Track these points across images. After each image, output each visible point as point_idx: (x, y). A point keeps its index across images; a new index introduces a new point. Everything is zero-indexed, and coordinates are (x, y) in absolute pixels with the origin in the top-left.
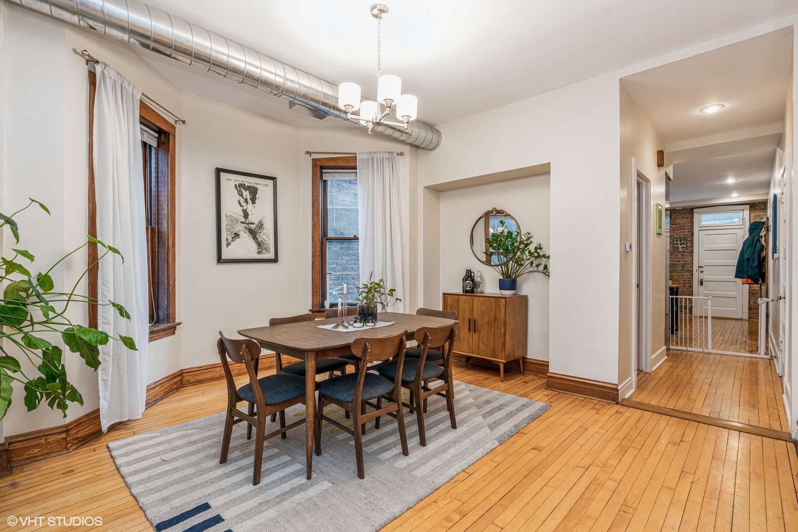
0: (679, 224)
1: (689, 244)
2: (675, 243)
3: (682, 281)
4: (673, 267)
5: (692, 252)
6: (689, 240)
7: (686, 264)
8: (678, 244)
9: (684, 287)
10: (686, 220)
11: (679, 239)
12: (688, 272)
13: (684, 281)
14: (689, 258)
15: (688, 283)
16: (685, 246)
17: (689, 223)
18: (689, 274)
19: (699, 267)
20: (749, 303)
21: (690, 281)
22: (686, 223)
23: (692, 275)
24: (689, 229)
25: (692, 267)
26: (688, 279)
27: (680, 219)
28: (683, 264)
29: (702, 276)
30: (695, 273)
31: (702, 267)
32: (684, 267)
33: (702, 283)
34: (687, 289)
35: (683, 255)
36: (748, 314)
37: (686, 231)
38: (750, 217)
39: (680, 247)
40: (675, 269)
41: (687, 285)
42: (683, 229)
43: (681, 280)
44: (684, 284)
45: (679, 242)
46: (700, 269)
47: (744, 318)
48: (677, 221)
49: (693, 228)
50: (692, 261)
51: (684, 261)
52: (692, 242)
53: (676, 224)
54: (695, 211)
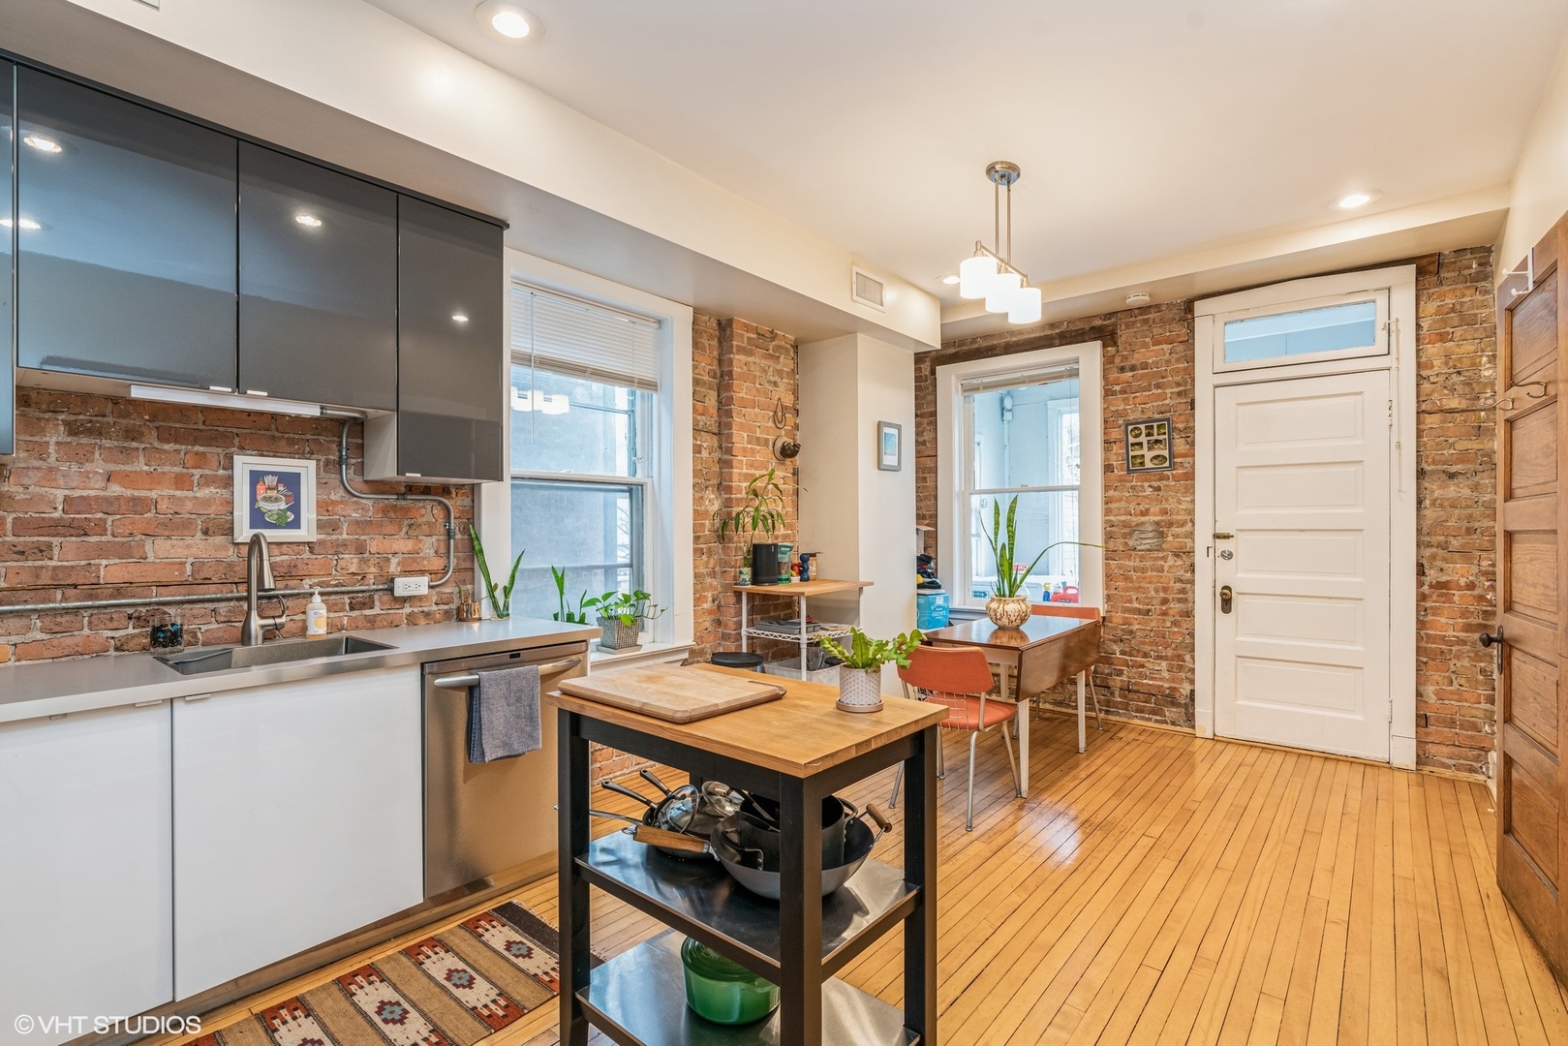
0: (1145, 366)
1: (1180, 445)
2: (1132, 440)
3: (1157, 591)
4: (1125, 536)
5: (1190, 476)
6: (1181, 426)
7: (1170, 524)
8: (1140, 444)
9: (1165, 614)
10: (1166, 347)
11: (1142, 427)
12: (1177, 555)
13: (1165, 590)
14: (1179, 502)
15: (1180, 601)
16: (1166, 453)
17: (1178, 360)
18: (1179, 562)
19: (1217, 536)
20: (1419, 694)
21: (1183, 591)
22: (1168, 362)
23: (1192, 568)
24: (1178, 384)
25: (1191, 535)
26: (1178, 585)
27: (1145, 345)
28: (1157, 523)
29: (1227, 573)
30: (1201, 559)
31: (1227, 537)
32: (1162, 535)
33: (1227, 604)
34: (1175, 623)
35: (1158, 489)
36: (1414, 743)
37: (1168, 391)
38: (1417, 318)
39: (1149, 455)
40: (1131, 543)
41: (1175, 607)
42: (1158, 386)
43: (1152, 587)
44: (1165, 601)
45: (1143, 439)
46: (1223, 545)
47: (1396, 762)
48: (1136, 356)
49: (1193, 380)
50: (1191, 512)
51: (1164, 512)
52: (1189, 433)
53: (1133, 368)
54: (1200, 307)
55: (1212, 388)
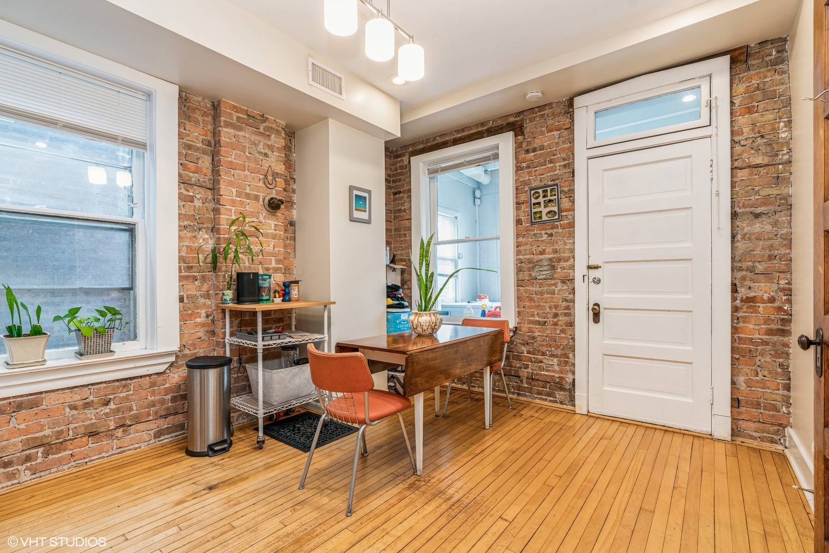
0: (542, 148)
1: (565, 203)
2: (534, 201)
3: (550, 308)
4: (529, 269)
5: (572, 225)
6: (566, 189)
7: (559, 260)
8: (539, 203)
9: (556, 324)
10: (556, 133)
11: (540, 191)
12: (563, 282)
13: (556, 307)
14: (565, 244)
15: (566, 315)
16: (556, 209)
17: (564, 142)
18: (565, 287)
19: (589, 267)
20: (733, 383)
21: (568, 308)
22: (557, 143)
23: (573, 291)
24: (564, 159)
25: (572, 267)
26: (565, 304)
27: (542, 133)
28: (551, 260)
29: (598, 294)
30: (579, 285)
31: (596, 267)
32: (553, 268)
33: (596, 317)
34: (563, 331)
35: (551, 235)
36: (729, 420)
37: (557, 164)
38: (731, 97)
39: (545, 211)
40: (533, 274)
41: (563, 319)
42: (551, 162)
43: (547, 305)
44: (556, 315)
45: (541, 200)
46: (594, 274)
47: (717, 435)
48: (537, 141)
49: (573, 154)
50: (572, 251)
51: (555, 251)
52: (571, 194)
53: (534, 150)
54: (578, 101)
55: (586, 160)
